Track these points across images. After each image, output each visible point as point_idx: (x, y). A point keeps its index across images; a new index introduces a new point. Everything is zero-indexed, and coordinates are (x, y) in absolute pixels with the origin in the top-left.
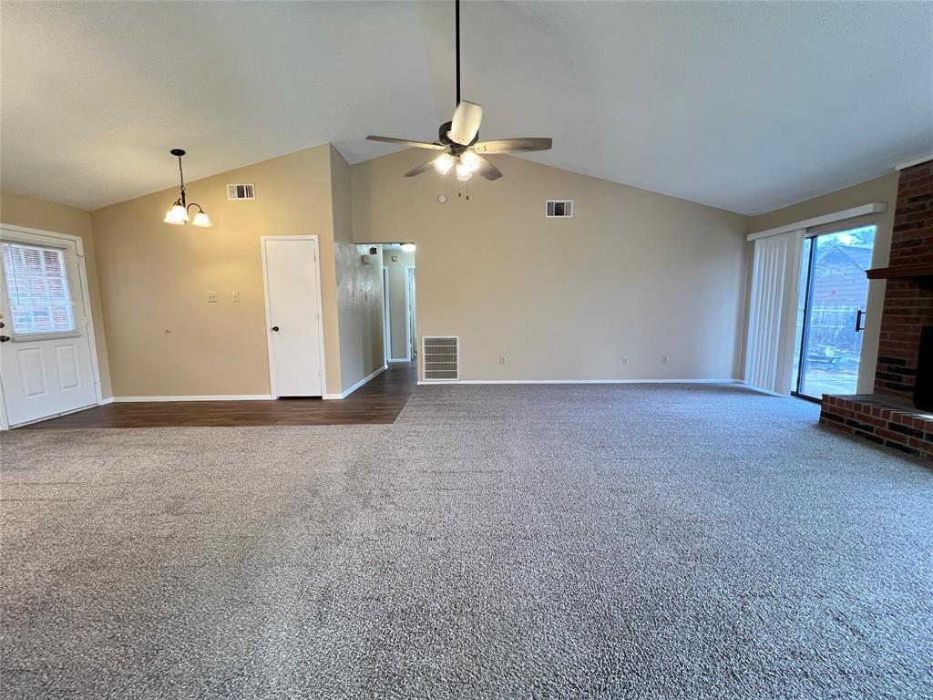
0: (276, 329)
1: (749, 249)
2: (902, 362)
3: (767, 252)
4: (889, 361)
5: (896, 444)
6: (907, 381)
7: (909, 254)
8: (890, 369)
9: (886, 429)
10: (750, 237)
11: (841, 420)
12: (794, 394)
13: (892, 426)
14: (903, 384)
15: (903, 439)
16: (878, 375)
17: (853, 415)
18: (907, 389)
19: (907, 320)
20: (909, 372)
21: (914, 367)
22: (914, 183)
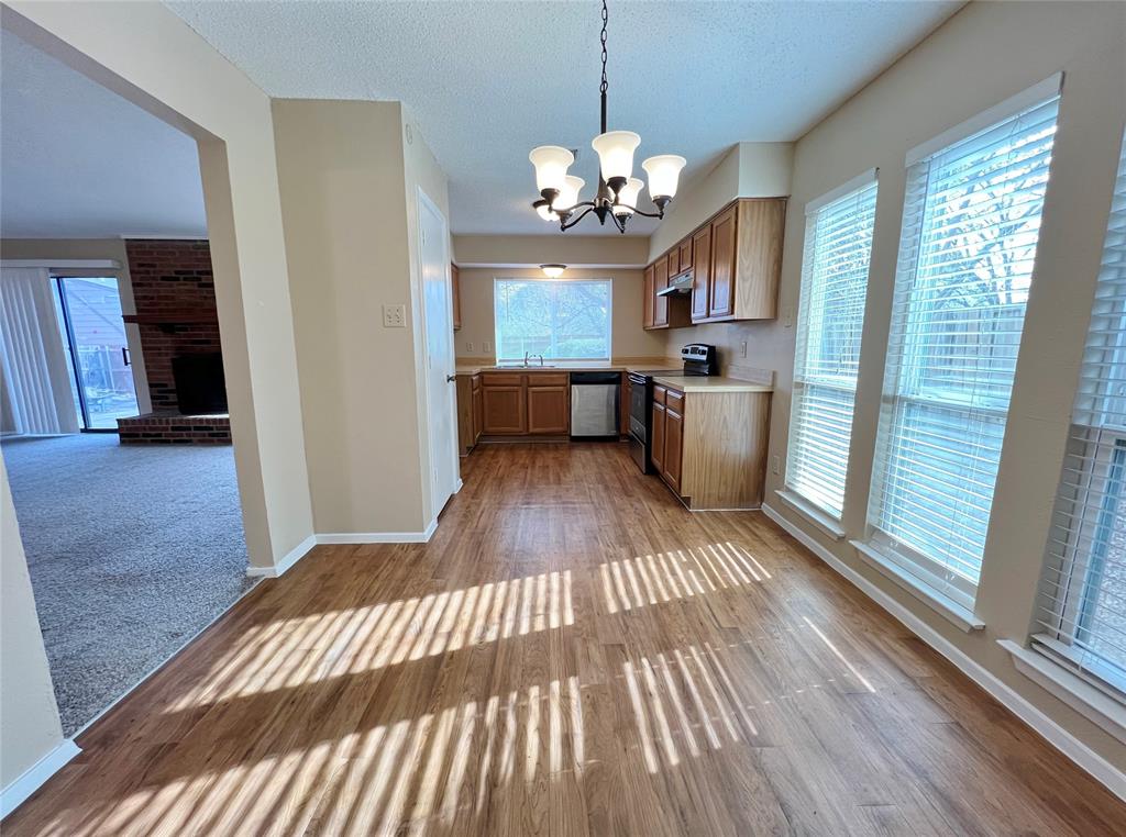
2: (165, 385)
4: (158, 385)
5: (179, 440)
6: (173, 398)
7: (148, 305)
8: (159, 392)
9: (170, 432)
11: (137, 435)
12: (83, 431)
13: (173, 429)
14: (171, 400)
15: (182, 435)
16: (152, 397)
17: (145, 429)
18: (173, 404)
19: (159, 354)
20: (171, 391)
21: (174, 388)
22: (137, 253)
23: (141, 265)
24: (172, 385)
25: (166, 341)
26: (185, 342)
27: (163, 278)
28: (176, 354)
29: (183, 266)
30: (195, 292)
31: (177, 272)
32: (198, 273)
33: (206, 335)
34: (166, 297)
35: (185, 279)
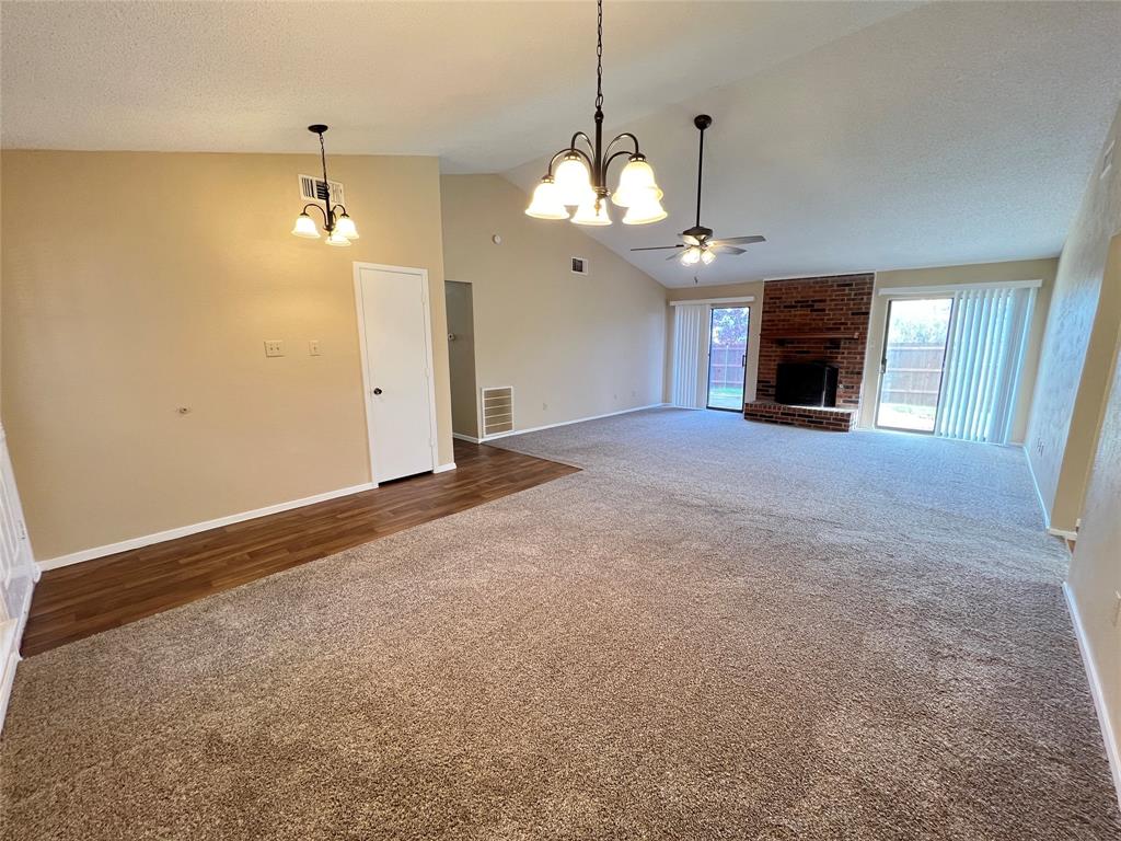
0: (378, 391)
1: (670, 311)
3: (685, 315)
4: (763, 382)
5: (784, 421)
6: (772, 391)
8: (763, 386)
10: (672, 303)
12: (708, 408)
13: (782, 414)
14: (770, 393)
19: (770, 360)
20: (772, 387)
21: (775, 384)
22: (771, 290)
23: (771, 298)
24: (773, 382)
25: (777, 350)
26: (791, 352)
27: (785, 307)
28: (782, 360)
29: (801, 296)
30: (807, 315)
31: (796, 302)
32: (813, 301)
33: (808, 347)
34: (784, 320)
35: (801, 307)
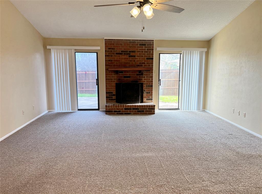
2: (112, 93)
3: (58, 55)
4: (109, 93)
5: (127, 113)
7: (110, 63)
8: (109, 95)
10: (48, 47)
11: (112, 111)
12: (78, 110)
13: (125, 109)
14: (113, 98)
15: (128, 111)
16: (107, 97)
17: (115, 109)
18: (114, 99)
19: (112, 81)
20: (114, 95)
21: (115, 94)
22: (109, 44)
23: (109, 49)
24: (114, 93)
25: (114, 77)
26: (122, 77)
27: (117, 54)
28: (117, 81)
29: (124, 49)
30: (127, 59)
31: (122, 51)
32: (130, 52)
33: (129, 75)
34: (117, 61)
35: (124, 54)
